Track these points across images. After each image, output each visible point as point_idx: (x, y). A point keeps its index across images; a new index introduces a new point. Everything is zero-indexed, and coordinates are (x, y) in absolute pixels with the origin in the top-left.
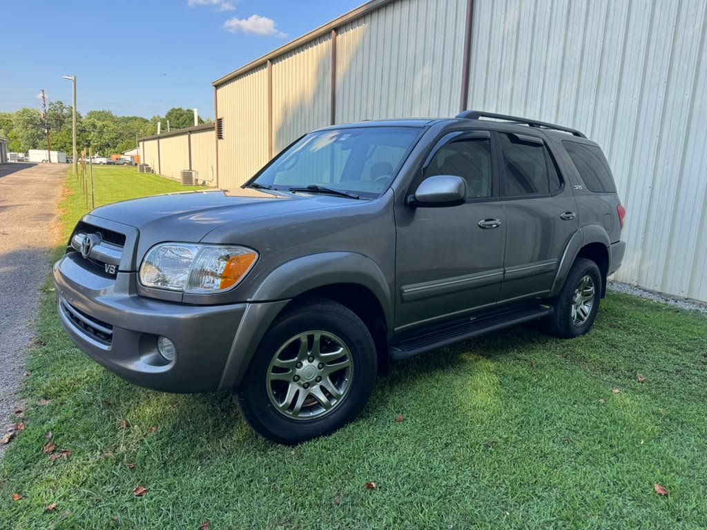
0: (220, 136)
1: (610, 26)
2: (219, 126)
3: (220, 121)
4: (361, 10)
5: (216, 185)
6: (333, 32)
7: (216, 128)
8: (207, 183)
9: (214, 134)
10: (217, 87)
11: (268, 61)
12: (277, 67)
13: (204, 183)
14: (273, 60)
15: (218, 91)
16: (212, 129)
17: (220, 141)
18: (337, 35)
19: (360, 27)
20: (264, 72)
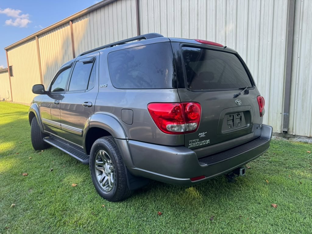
0: (11, 75)
1: (199, 19)
2: (10, 70)
3: (11, 68)
4: (86, 11)
5: (11, 100)
6: (70, 22)
7: (9, 71)
8: (5, 100)
9: (7, 74)
10: (7, 50)
11: (36, 36)
12: (41, 39)
13: (4, 99)
14: (38, 36)
15: (8, 52)
16: (6, 71)
17: (11, 77)
18: (73, 23)
19: (84, 20)
20: (34, 42)
